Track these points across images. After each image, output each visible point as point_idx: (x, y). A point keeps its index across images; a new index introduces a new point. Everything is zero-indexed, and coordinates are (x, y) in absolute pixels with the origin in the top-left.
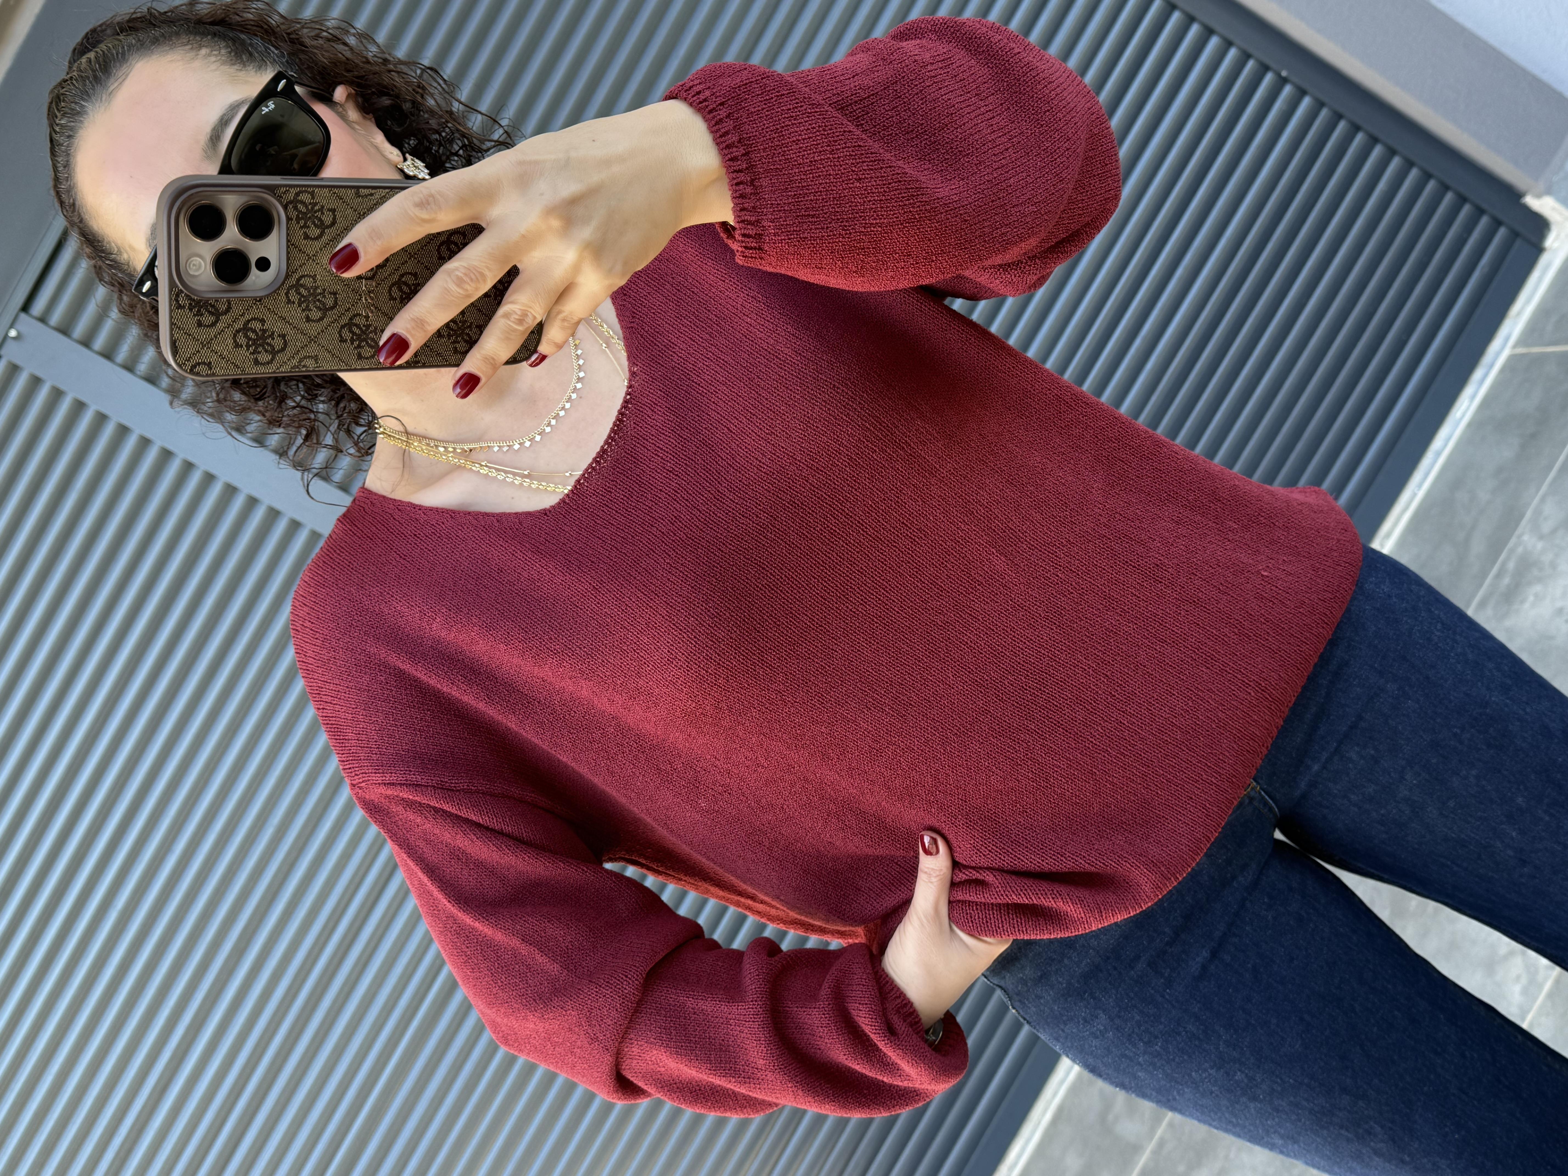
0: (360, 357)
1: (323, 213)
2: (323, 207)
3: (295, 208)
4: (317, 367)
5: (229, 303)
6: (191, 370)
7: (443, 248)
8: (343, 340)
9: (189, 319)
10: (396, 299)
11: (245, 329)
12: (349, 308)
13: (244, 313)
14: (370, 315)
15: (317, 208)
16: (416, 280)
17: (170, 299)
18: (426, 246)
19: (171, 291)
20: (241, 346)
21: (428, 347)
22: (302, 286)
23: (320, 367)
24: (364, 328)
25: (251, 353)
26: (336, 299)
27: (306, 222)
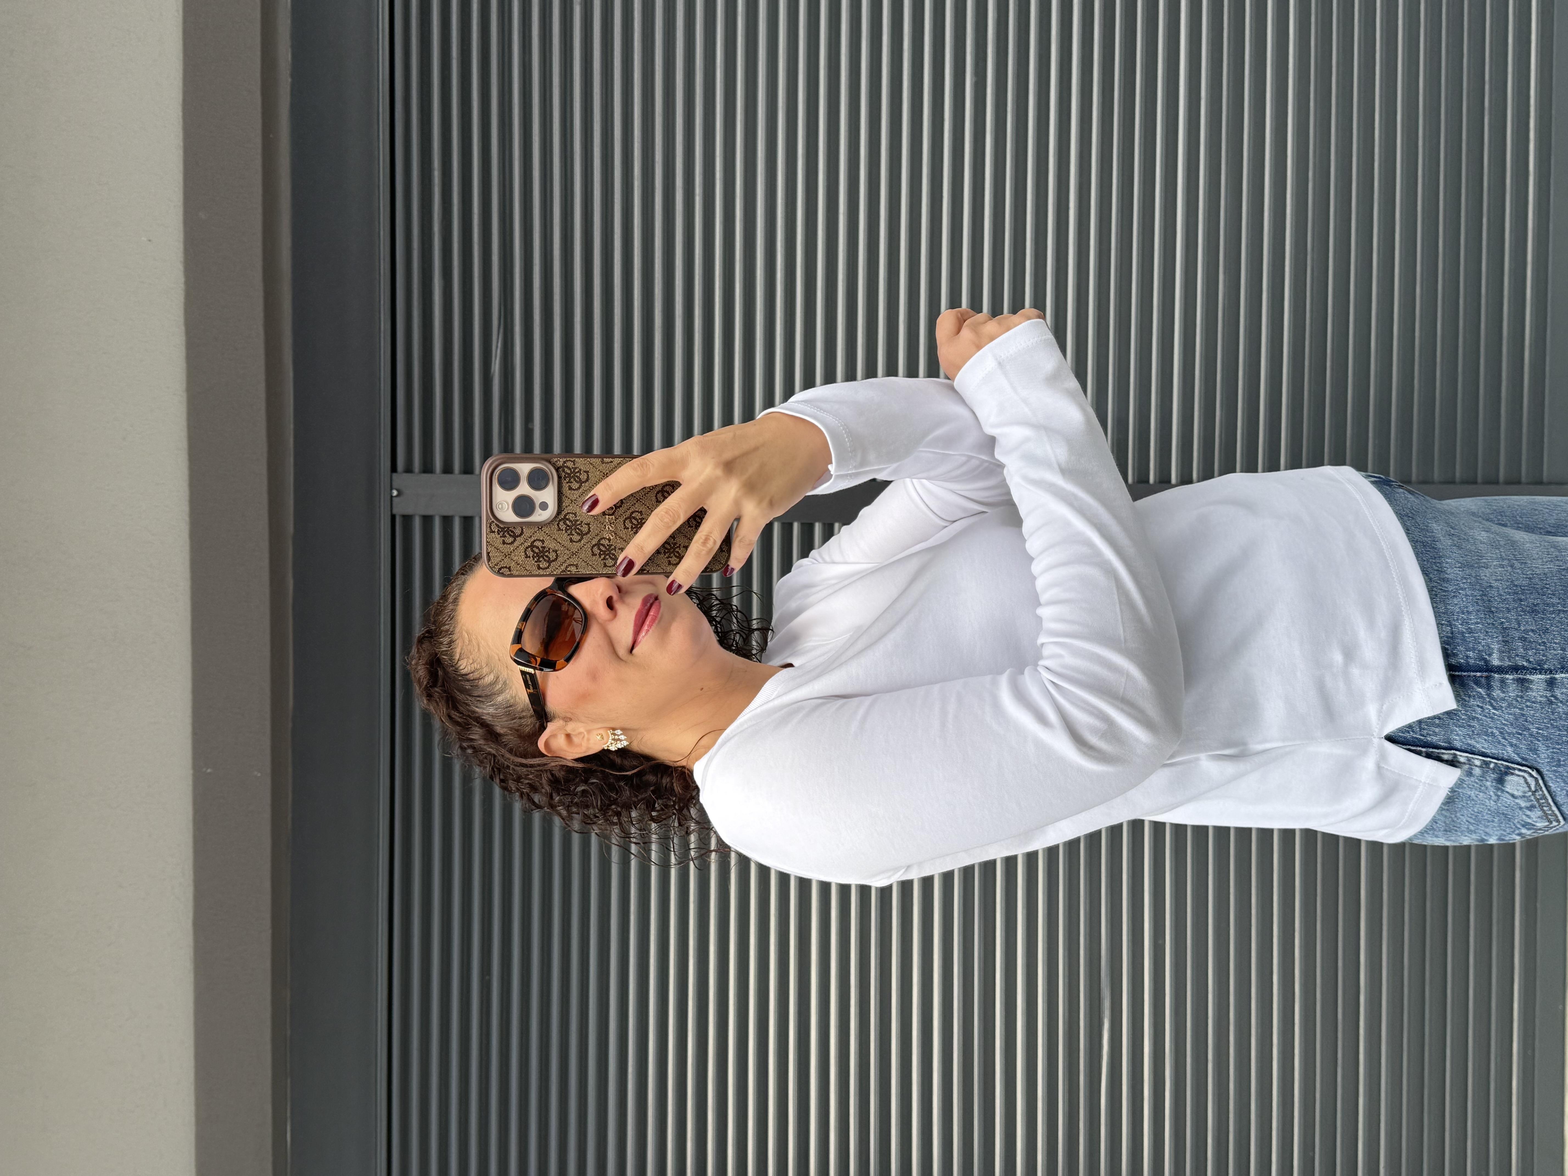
0: (605, 566)
1: (580, 474)
2: (580, 469)
3: (563, 470)
5: (522, 530)
6: (498, 571)
7: (659, 495)
8: (594, 555)
9: (497, 539)
10: (628, 528)
11: (532, 546)
12: (598, 534)
13: (531, 536)
14: (611, 538)
15: (577, 470)
16: (641, 515)
17: (487, 526)
19: (487, 521)
20: (529, 557)
22: (567, 519)
23: (579, 572)
24: (608, 547)
25: (536, 562)
26: (589, 528)
27: (570, 480)
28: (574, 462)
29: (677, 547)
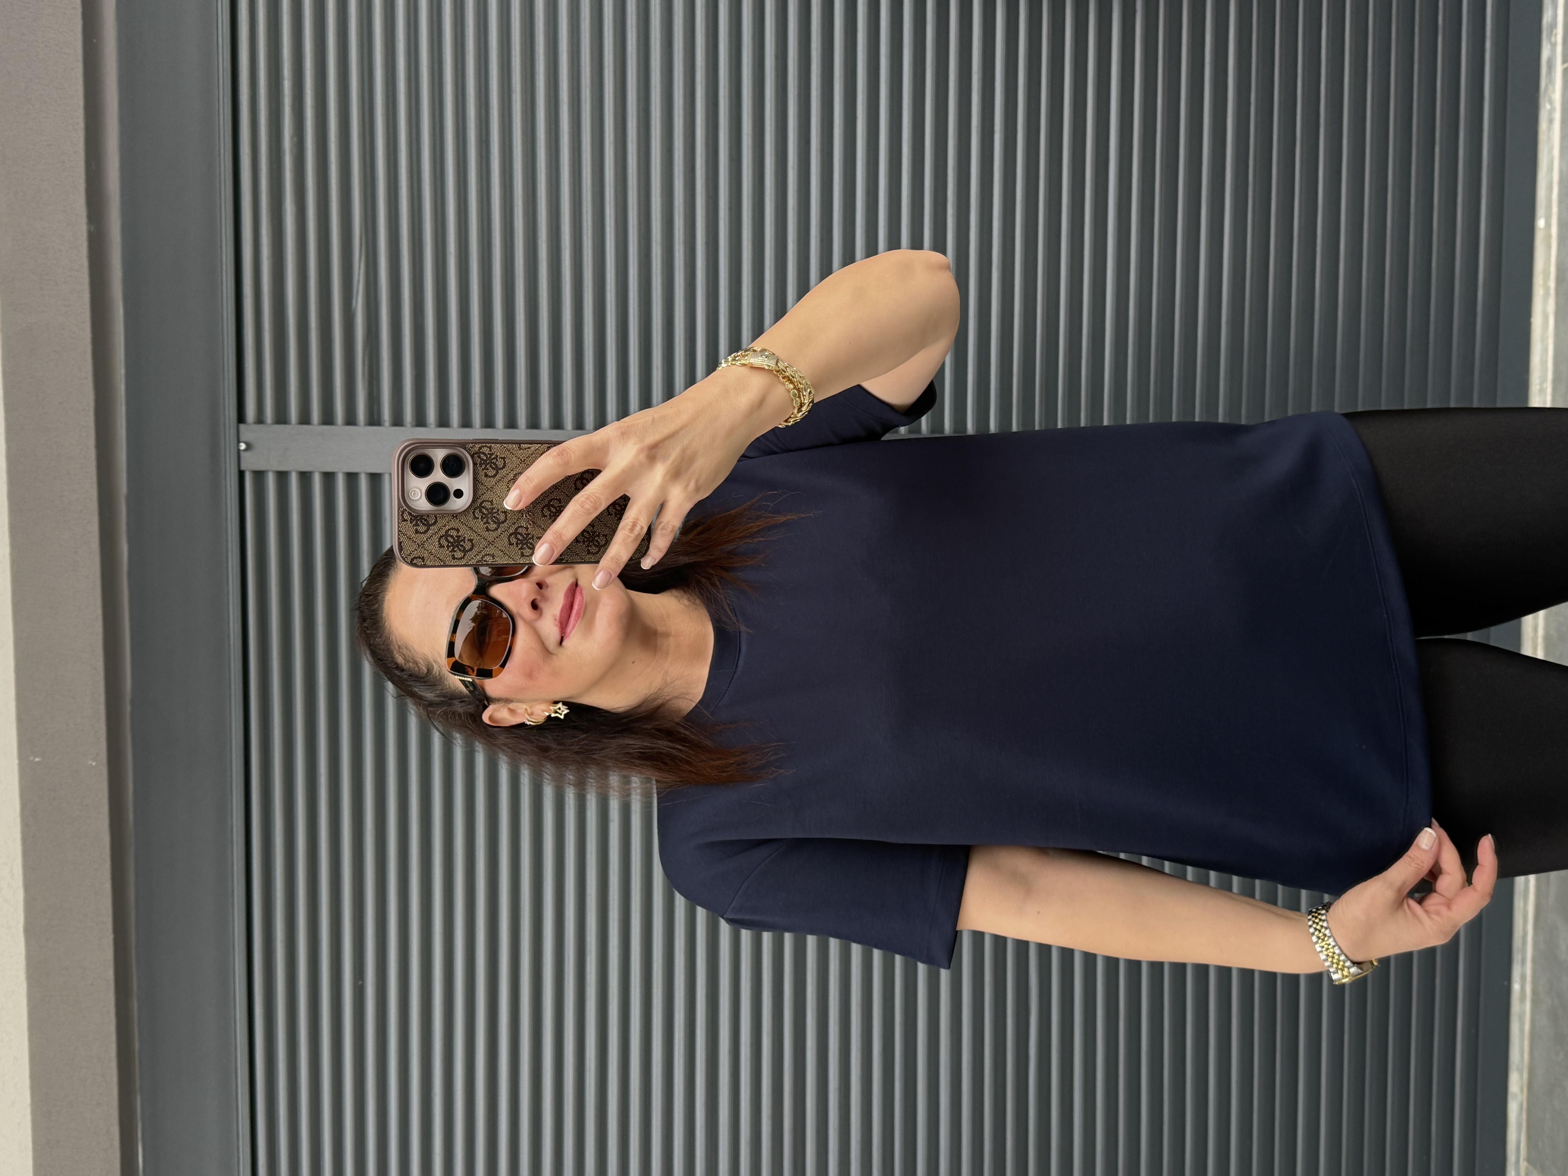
0: (522, 555)
1: (497, 460)
2: (497, 456)
3: (479, 457)
4: (494, 562)
5: (436, 518)
7: (578, 483)
8: (511, 544)
9: (409, 528)
10: (546, 516)
11: (446, 535)
12: (515, 522)
13: (445, 525)
14: (529, 526)
15: (493, 457)
17: (398, 515)
18: (566, 481)
19: (399, 510)
20: (444, 547)
21: (569, 549)
22: (483, 507)
23: (496, 561)
24: (525, 536)
25: (450, 552)
26: (506, 516)
27: (486, 466)
28: (490, 448)
29: (597, 536)
